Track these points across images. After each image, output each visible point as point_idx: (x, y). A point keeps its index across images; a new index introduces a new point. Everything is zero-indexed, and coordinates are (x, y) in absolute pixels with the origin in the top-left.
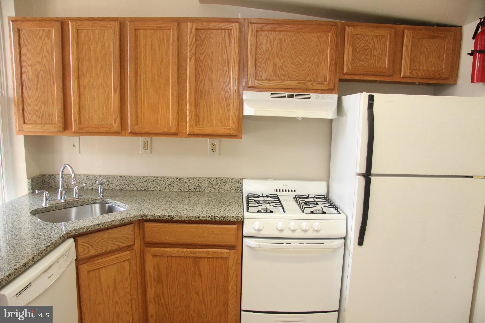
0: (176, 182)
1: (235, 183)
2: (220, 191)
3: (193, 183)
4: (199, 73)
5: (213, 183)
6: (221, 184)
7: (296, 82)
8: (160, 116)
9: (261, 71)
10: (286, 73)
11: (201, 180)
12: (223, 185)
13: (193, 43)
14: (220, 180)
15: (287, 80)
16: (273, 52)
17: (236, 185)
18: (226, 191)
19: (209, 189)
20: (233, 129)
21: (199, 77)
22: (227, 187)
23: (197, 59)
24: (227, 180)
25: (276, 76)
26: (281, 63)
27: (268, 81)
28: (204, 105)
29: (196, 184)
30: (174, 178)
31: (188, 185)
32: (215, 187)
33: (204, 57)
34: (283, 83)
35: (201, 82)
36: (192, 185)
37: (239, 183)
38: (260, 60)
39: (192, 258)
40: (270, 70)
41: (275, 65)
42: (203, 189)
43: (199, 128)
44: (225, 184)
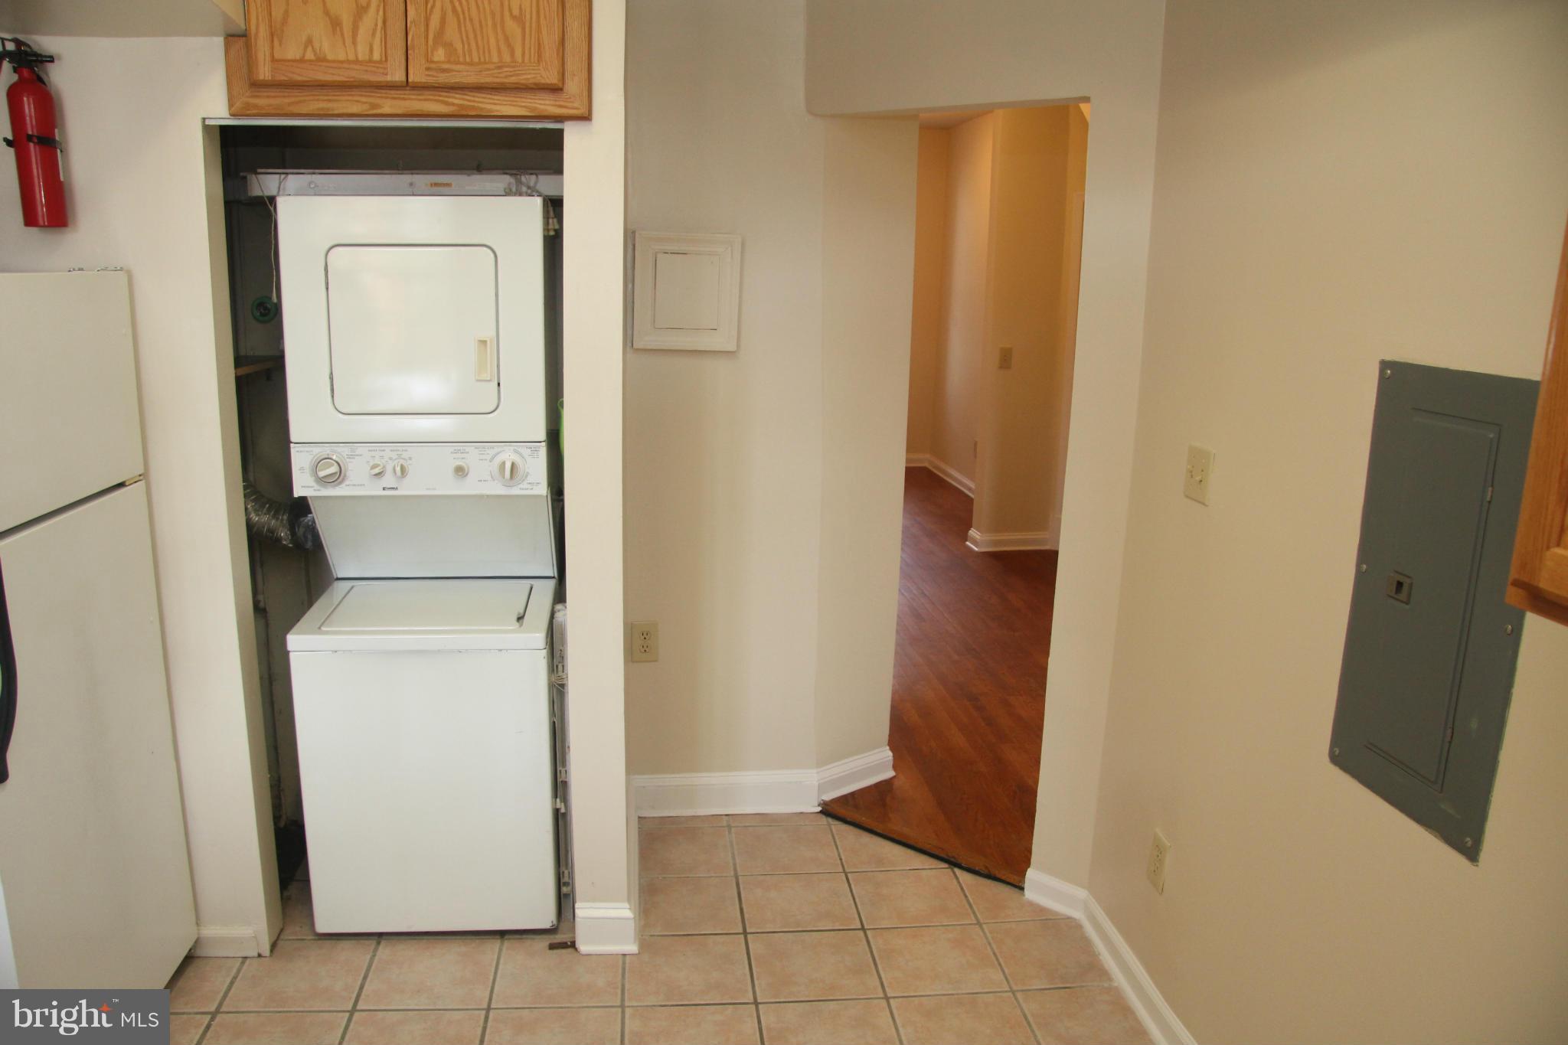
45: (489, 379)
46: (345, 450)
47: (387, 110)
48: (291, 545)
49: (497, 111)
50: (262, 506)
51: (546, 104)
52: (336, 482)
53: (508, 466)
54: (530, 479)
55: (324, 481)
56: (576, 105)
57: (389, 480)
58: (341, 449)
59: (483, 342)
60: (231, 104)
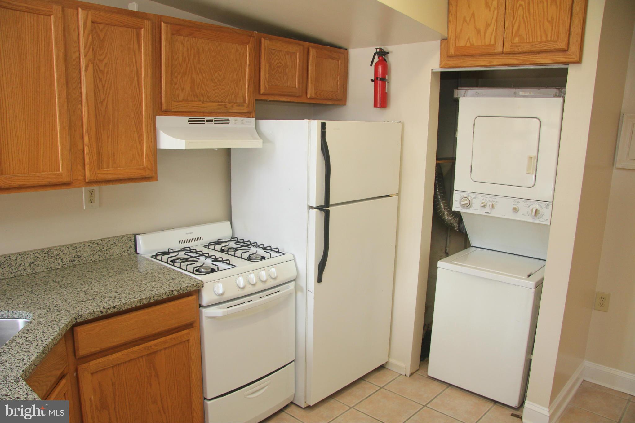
0: (43, 257)
1: (127, 242)
2: (108, 257)
3: (68, 254)
4: (99, 90)
5: (98, 248)
6: (108, 248)
7: (217, 104)
8: (42, 158)
9: (177, 89)
10: (205, 92)
11: (80, 247)
12: (110, 248)
13: (89, 44)
14: (106, 242)
15: (206, 101)
16: (190, 64)
17: (127, 245)
18: (116, 256)
19: (92, 258)
20: (149, 169)
21: (99, 96)
22: (116, 250)
23: (95, 68)
24: (115, 240)
25: (194, 96)
26: (200, 79)
27: (186, 103)
28: (108, 137)
29: (74, 255)
30: (39, 251)
31: (62, 258)
32: (100, 253)
33: (105, 66)
34: (203, 105)
35: (102, 103)
36: (67, 257)
37: (131, 242)
38: (176, 74)
39: (146, 356)
40: (188, 88)
41: (193, 81)
42: (85, 259)
43: (103, 171)
44: (114, 246)
45: (531, 173)
46: (473, 195)
47: (495, 63)
48: (457, 230)
49: (538, 61)
50: (450, 214)
51: (560, 58)
52: (467, 207)
53: (534, 210)
54: (544, 217)
55: (464, 206)
56: (573, 57)
57: (487, 209)
58: (471, 194)
59: (531, 158)
60: (440, 64)
